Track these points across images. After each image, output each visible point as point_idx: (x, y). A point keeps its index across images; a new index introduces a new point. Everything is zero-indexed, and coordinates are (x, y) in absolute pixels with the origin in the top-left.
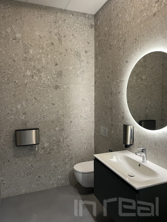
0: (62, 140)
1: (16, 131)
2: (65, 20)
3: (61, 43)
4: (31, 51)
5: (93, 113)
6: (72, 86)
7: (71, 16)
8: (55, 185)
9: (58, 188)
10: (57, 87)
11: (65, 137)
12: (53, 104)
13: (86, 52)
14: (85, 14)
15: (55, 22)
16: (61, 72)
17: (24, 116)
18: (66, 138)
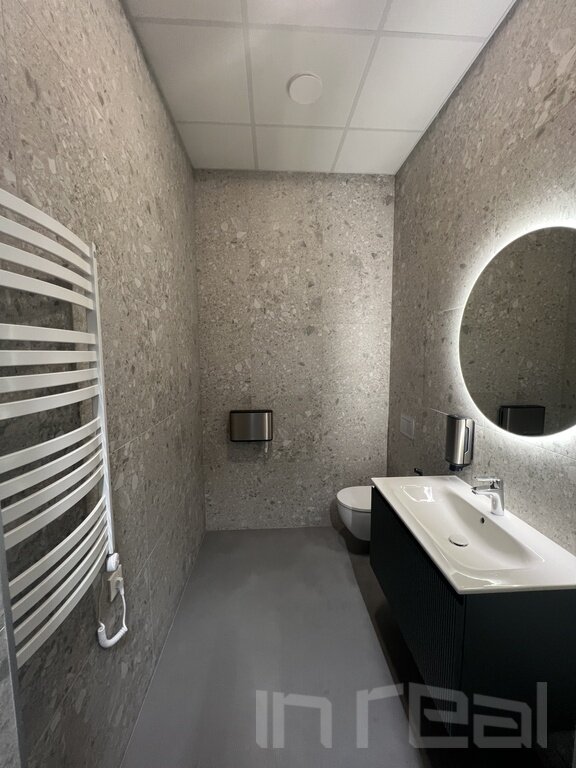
0: (317, 437)
1: (232, 412)
2: (331, 194)
3: (321, 242)
4: (263, 263)
5: (387, 384)
6: (342, 326)
7: (344, 184)
8: (303, 523)
9: (306, 529)
10: (310, 330)
11: (324, 432)
12: (302, 364)
13: (374, 255)
14: (373, 176)
15: (311, 202)
16: (320, 299)
17: (247, 385)
18: (326, 434)
